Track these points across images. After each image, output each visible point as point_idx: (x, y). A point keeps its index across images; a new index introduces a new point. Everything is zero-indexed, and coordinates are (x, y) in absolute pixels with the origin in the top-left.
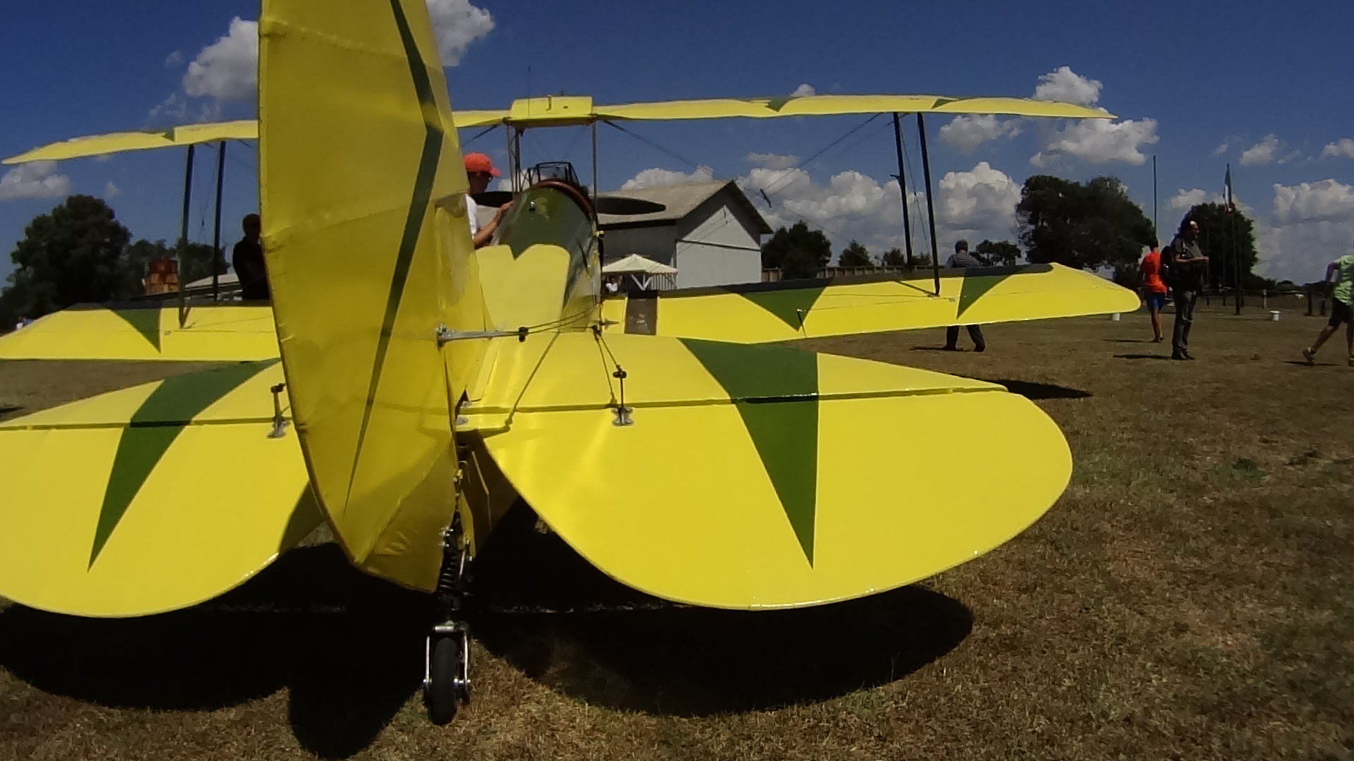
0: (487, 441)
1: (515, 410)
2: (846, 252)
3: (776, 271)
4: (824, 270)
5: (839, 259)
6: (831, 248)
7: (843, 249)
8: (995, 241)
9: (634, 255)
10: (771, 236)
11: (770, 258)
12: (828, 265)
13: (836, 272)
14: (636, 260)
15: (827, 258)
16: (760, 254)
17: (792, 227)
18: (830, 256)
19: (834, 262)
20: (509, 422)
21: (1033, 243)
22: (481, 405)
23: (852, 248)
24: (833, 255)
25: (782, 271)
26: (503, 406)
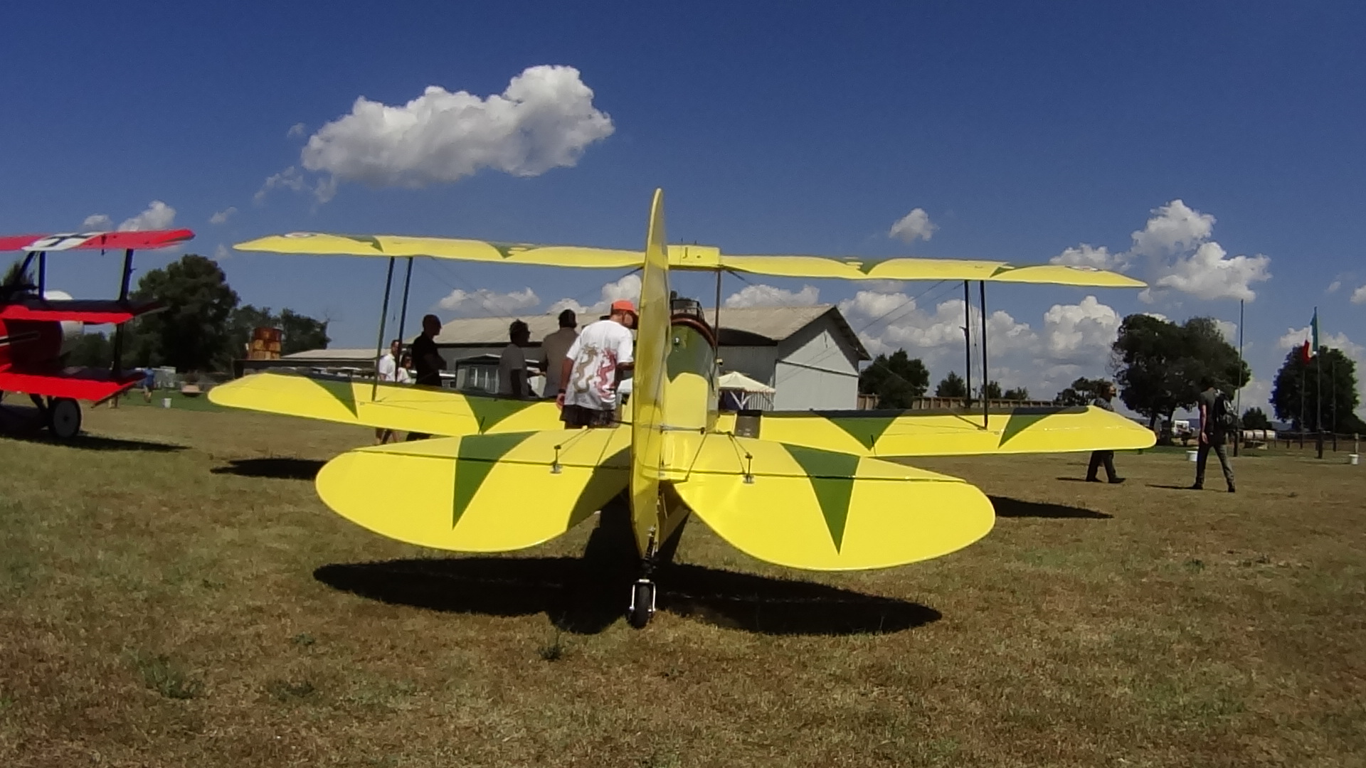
0: (676, 486)
1: (690, 471)
2: (944, 382)
3: (873, 398)
4: (920, 400)
5: (937, 389)
6: (929, 378)
7: (941, 380)
8: (1090, 379)
9: (735, 373)
10: (871, 363)
11: (868, 384)
12: (925, 395)
13: (932, 402)
14: (736, 377)
15: (924, 387)
16: (857, 380)
17: (892, 354)
18: (927, 385)
19: (931, 391)
20: (687, 477)
21: (1127, 382)
22: (671, 467)
23: (949, 378)
24: (930, 386)
25: (878, 398)
26: (684, 469)
